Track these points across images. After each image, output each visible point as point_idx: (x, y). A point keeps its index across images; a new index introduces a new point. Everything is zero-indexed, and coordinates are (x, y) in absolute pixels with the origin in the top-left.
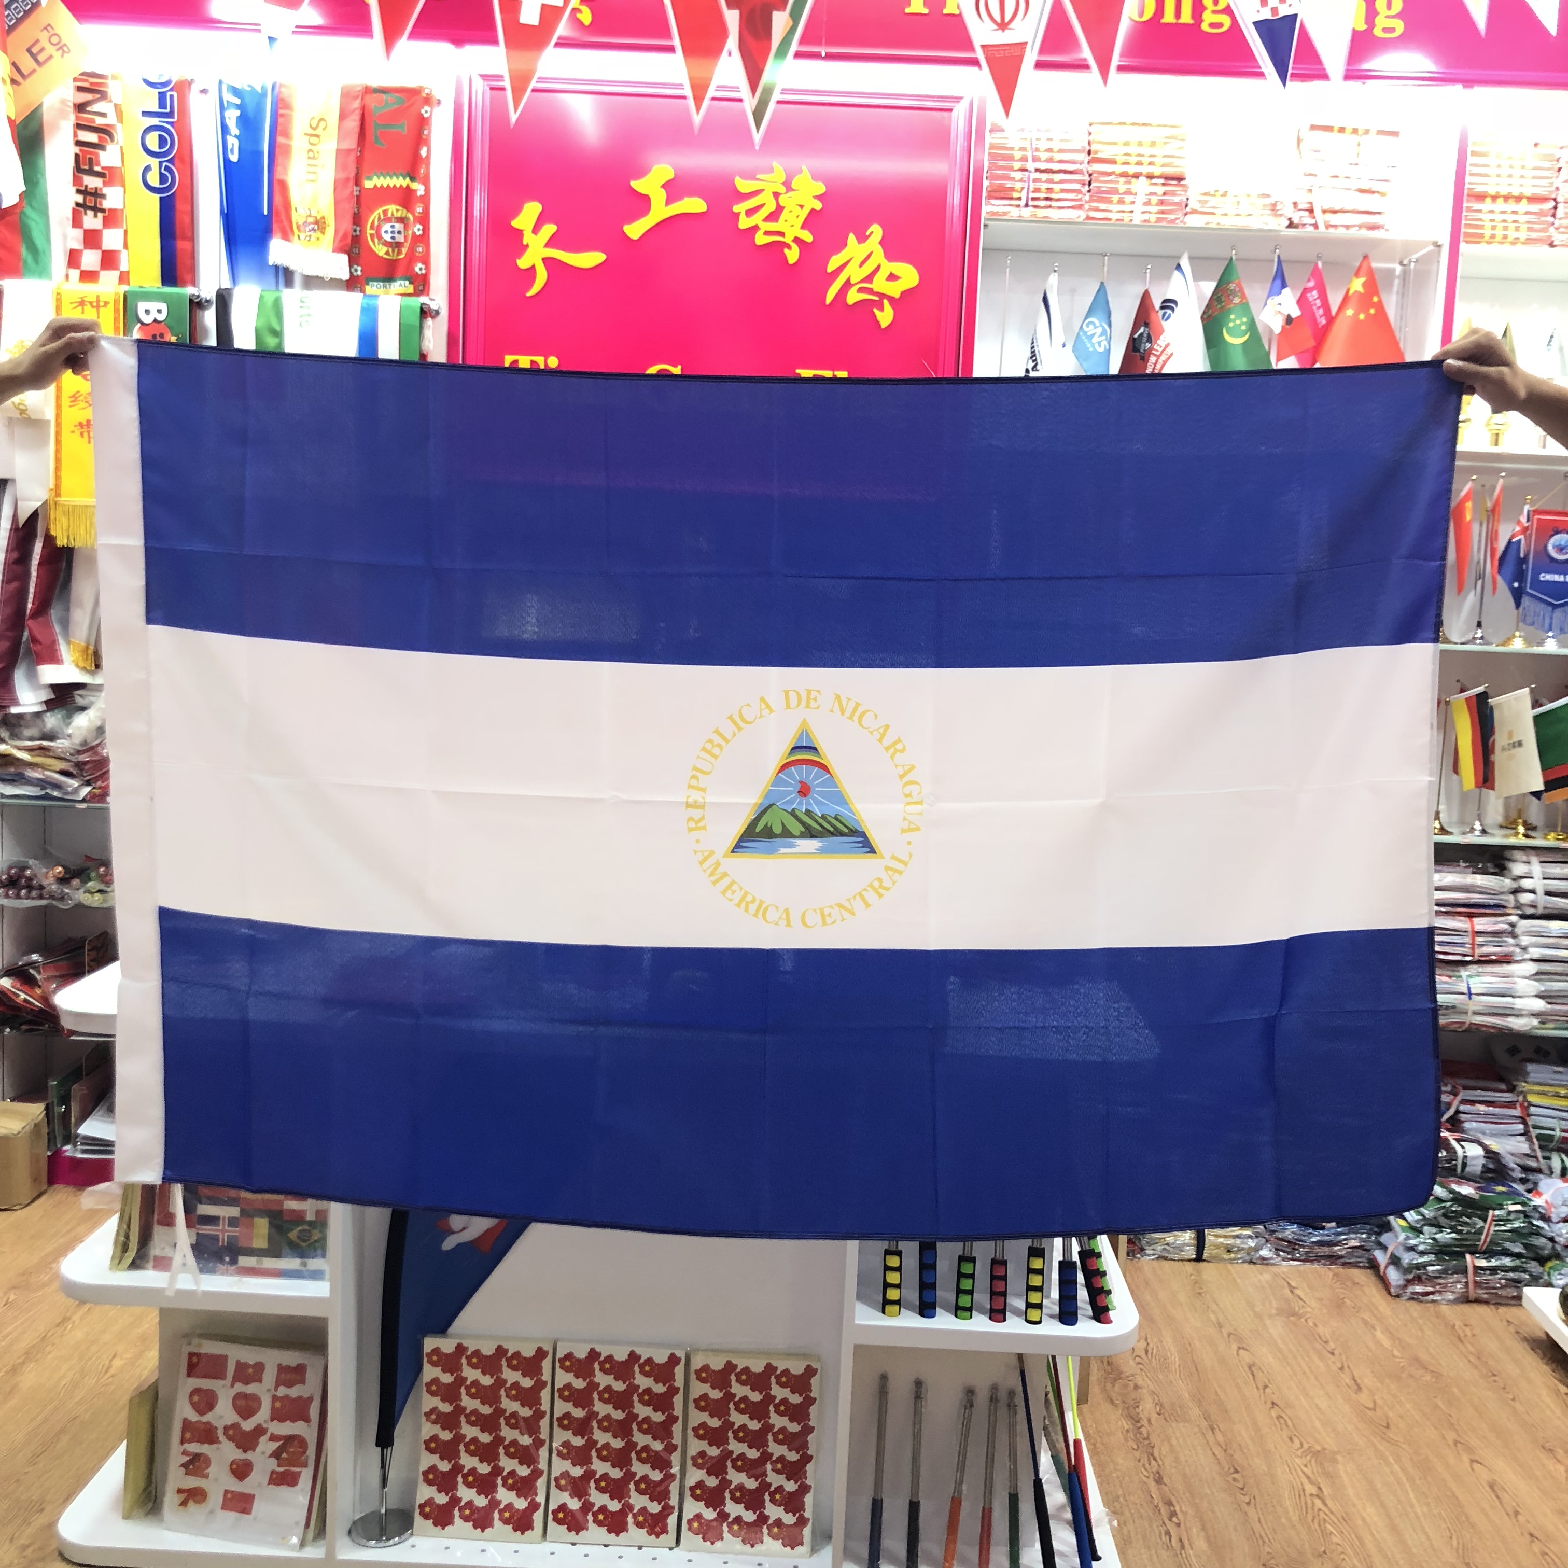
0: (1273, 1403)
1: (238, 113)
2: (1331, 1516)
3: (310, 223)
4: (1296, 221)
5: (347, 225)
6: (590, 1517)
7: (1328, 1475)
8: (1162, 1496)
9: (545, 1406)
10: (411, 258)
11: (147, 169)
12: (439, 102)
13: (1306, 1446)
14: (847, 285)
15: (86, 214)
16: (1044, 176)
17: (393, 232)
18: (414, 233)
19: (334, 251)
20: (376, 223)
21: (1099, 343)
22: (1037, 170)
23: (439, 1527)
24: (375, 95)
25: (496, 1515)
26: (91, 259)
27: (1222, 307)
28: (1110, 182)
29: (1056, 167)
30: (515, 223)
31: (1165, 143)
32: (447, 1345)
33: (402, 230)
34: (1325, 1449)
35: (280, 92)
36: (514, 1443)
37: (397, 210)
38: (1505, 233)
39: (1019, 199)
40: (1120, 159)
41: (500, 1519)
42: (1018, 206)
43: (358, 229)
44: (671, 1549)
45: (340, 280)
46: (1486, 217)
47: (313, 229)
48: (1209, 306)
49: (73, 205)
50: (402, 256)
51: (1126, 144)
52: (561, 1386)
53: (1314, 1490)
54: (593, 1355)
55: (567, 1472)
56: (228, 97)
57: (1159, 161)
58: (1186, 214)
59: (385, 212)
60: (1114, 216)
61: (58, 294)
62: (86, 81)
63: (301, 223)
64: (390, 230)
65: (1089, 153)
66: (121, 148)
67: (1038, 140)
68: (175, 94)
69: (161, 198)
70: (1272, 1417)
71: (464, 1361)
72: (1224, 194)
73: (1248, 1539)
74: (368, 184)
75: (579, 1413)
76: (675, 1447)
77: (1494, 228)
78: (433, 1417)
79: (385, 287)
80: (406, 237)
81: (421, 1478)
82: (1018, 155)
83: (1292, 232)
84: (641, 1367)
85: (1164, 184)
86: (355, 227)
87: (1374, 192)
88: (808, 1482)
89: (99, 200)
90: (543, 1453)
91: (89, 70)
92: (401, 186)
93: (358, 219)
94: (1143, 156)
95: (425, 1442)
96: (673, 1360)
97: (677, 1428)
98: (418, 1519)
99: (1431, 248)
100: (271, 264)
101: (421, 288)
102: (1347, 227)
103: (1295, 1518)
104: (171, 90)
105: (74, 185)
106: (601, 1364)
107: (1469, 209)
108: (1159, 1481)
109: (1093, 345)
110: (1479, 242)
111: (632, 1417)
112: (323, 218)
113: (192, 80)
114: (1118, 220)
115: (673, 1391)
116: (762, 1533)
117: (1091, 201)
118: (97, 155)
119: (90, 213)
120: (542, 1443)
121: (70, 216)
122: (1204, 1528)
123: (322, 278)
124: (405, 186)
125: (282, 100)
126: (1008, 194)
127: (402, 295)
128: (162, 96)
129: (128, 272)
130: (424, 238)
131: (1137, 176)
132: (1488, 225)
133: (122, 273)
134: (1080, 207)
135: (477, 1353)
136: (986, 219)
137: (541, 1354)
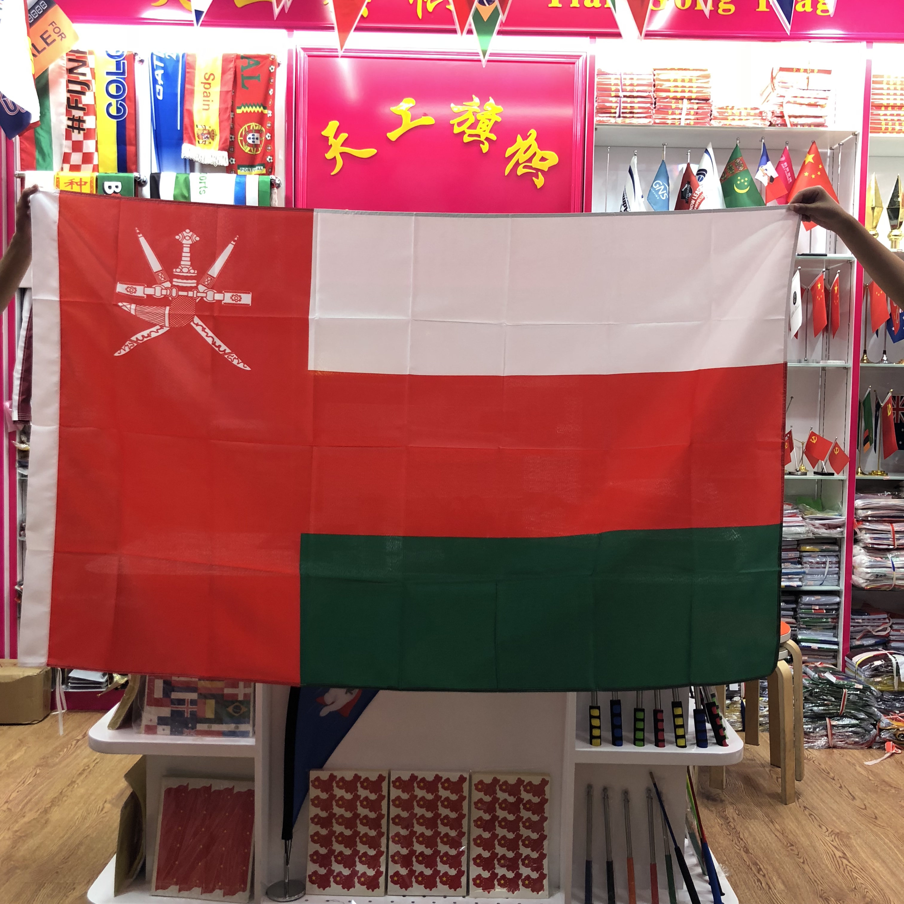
0: (804, 807)
1: (162, 72)
2: (854, 868)
3: (205, 134)
4: (773, 123)
5: (227, 133)
6: (414, 879)
7: (846, 846)
8: (751, 859)
9: (384, 811)
10: (265, 153)
11: (110, 105)
12: (279, 64)
13: (830, 830)
14: (517, 164)
15: (73, 132)
16: (629, 100)
17: (253, 138)
18: (266, 138)
19: (219, 150)
20: (244, 133)
21: (663, 195)
22: (625, 96)
23: (321, 889)
24: (243, 60)
25: (356, 880)
26: (76, 158)
27: (733, 173)
28: (667, 102)
29: (635, 94)
30: (324, 133)
31: (697, 80)
32: (324, 775)
33: (259, 137)
34: (841, 832)
35: (187, 59)
36: (366, 835)
37: (256, 126)
38: (893, 127)
39: (615, 113)
40: (672, 89)
41: (358, 882)
42: (614, 117)
43: (233, 137)
44: (464, 897)
45: (223, 166)
46: (882, 118)
47: (207, 137)
48: (724, 173)
49: (65, 127)
50: (259, 152)
51: (675, 81)
52: (394, 798)
53: (841, 854)
54: (413, 778)
55: (398, 852)
56: (156, 63)
57: (694, 90)
58: (711, 120)
59: (249, 127)
60: (669, 122)
61: (57, 178)
62: (74, 55)
63: (200, 134)
64: (252, 137)
65: (654, 86)
66: (94, 93)
67: (625, 79)
68: (126, 62)
69: (117, 122)
70: (806, 815)
71: (334, 784)
72: (733, 108)
73: (807, 883)
74: (239, 111)
75: (405, 814)
76: (464, 833)
77: (887, 124)
78: (316, 820)
79: (249, 170)
80: (261, 142)
81: (309, 858)
82: (613, 88)
83: (772, 129)
84: (443, 784)
85: (697, 103)
86: (231, 136)
87: (818, 105)
88: (544, 852)
89: (81, 123)
90: (384, 840)
91: (75, 49)
92: (258, 111)
93: (233, 131)
94: (685, 87)
95: (311, 836)
96: (462, 779)
97: (465, 822)
98: (308, 884)
99: (851, 136)
100: (182, 157)
101: (270, 170)
102: (803, 125)
103: (833, 871)
104: (124, 59)
105: (66, 115)
106: (418, 783)
107: (873, 114)
108: (747, 851)
109: (659, 196)
110: (879, 132)
111: (437, 816)
112: (213, 130)
113: (136, 53)
114: (672, 124)
115: (463, 798)
116: (518, 885)
117: (656, 113)
118: (80, 98)
119: (76, 131)
120: (383, 834)
121: (64, 133)
122: (779, 877)
123: (213, 165)
124: (260, 111)
125: (188, 63)
126: (608, 110)
127: (259, 175)
128: (118, 63)
129: (98, 165)
130: (271, 141)
131: (682, 99)
132: (883, 123)
133: (94, 165)
134: (650, 117)
135: (342, 779)
136: (597, 125)
137: (381, 778)
